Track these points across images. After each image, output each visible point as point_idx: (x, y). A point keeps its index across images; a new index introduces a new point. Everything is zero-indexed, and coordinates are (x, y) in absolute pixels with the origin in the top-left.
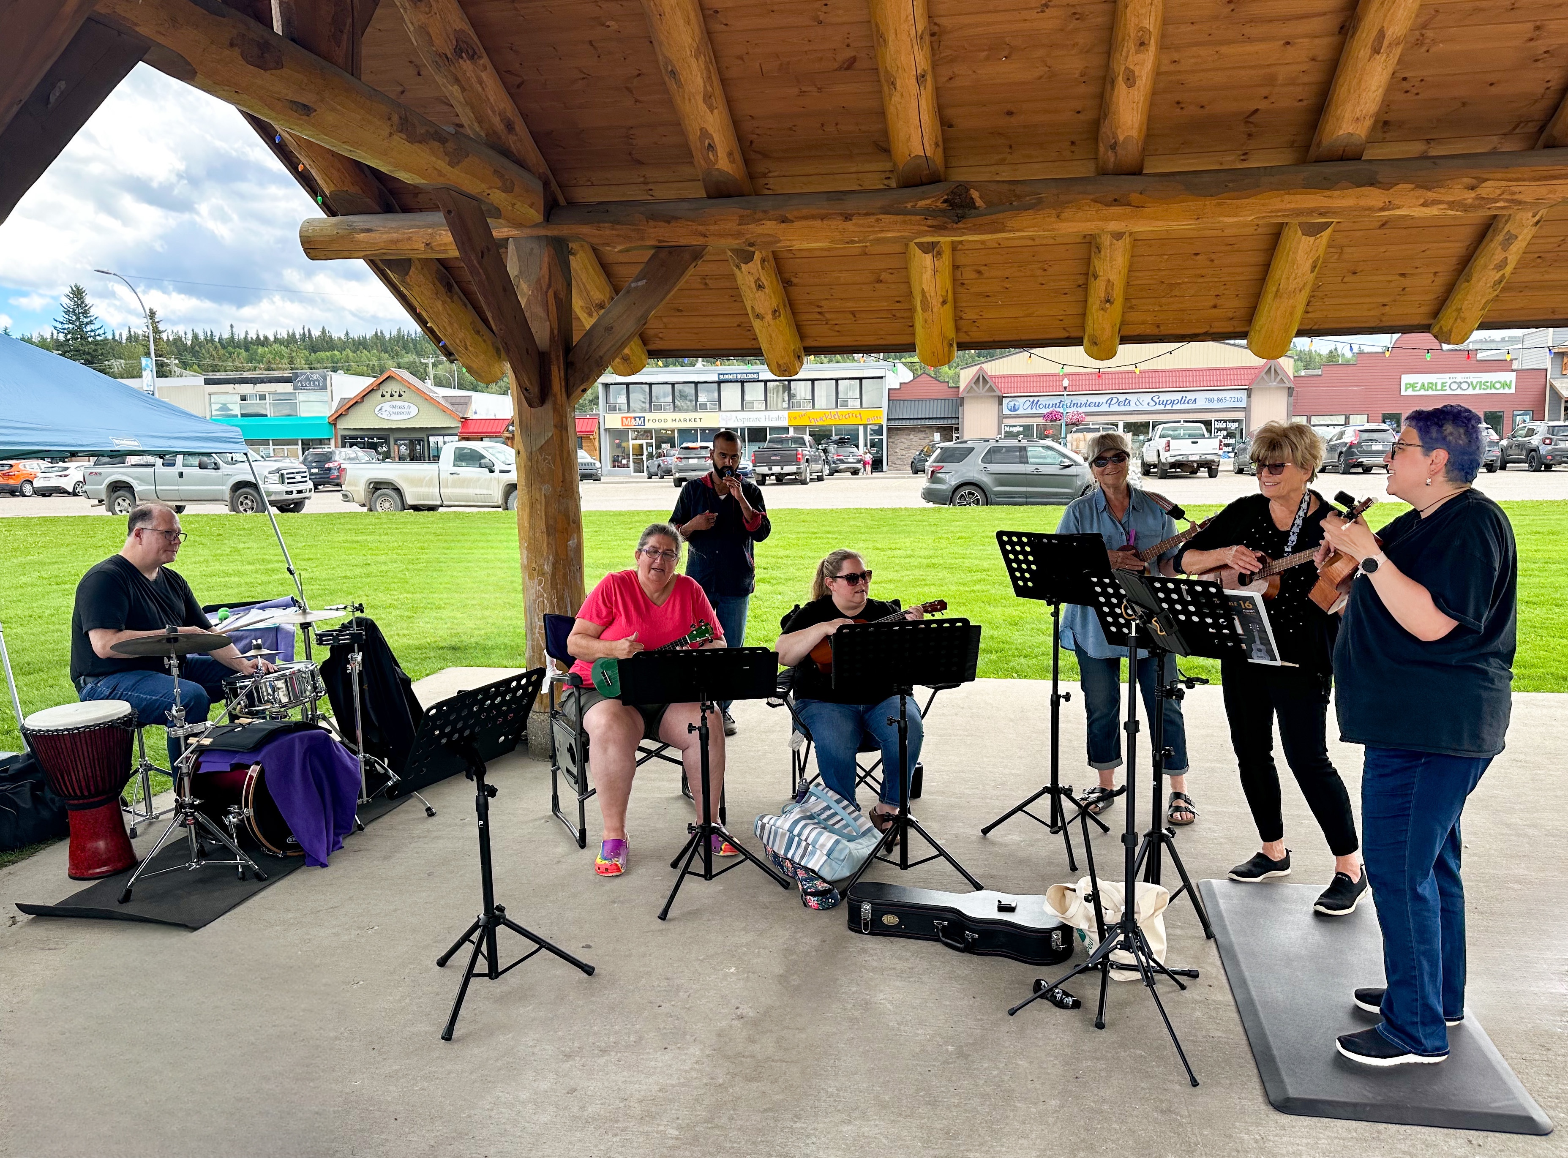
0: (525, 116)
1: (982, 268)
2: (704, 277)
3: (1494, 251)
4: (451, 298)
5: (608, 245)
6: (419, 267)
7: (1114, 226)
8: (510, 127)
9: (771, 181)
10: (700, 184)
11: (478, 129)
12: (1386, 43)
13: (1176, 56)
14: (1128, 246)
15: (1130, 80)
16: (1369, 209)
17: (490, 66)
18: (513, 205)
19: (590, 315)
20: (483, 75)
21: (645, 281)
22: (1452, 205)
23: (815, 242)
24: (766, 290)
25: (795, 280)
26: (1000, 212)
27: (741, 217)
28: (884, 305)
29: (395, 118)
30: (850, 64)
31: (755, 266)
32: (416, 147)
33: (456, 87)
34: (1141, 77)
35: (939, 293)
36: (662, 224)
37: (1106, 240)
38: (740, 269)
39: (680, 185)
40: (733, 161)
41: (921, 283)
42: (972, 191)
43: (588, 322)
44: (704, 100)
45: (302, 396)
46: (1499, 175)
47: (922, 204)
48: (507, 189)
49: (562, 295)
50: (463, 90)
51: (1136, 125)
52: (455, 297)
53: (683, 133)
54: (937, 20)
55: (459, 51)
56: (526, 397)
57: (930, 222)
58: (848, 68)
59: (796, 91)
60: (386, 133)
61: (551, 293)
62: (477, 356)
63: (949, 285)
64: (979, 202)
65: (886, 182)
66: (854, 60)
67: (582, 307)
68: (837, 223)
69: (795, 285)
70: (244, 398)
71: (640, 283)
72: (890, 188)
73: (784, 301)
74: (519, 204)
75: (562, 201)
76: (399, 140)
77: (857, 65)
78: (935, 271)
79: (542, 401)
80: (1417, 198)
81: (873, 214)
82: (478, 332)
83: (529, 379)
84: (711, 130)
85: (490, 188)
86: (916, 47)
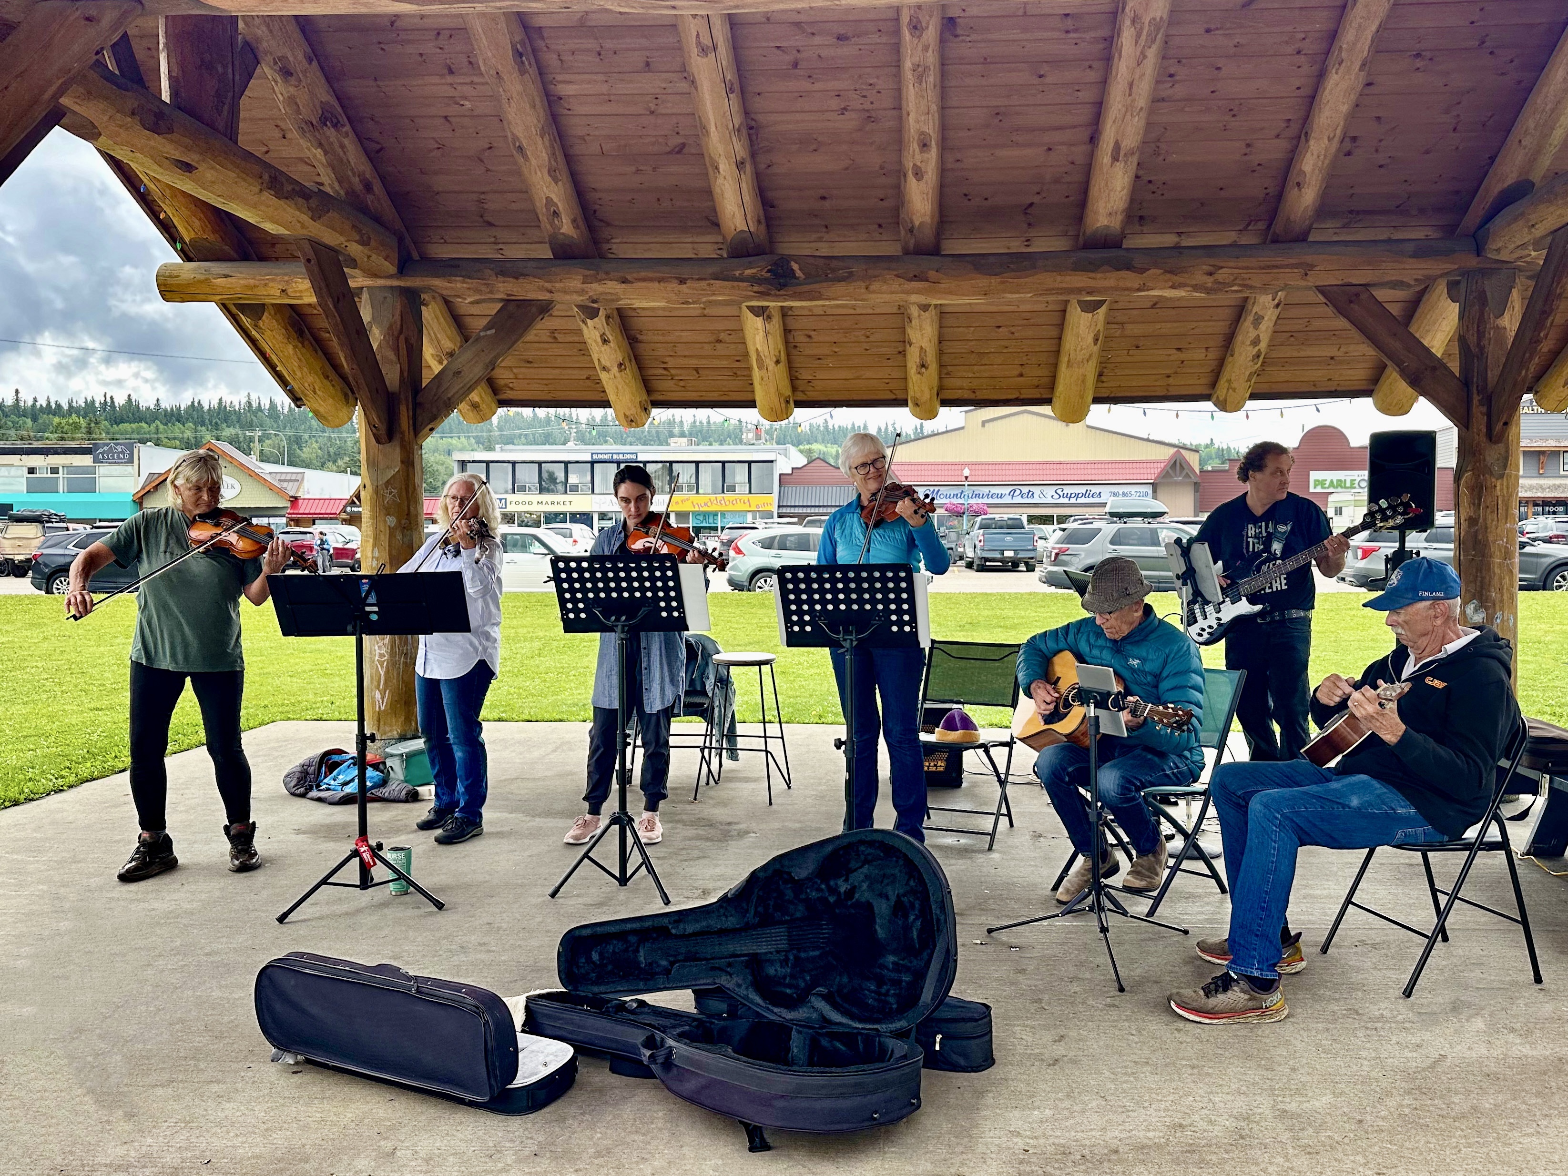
0: (383, 178)
1: (812, 333)
2: (553, 332)
3: (1247, 331)
4: (303, 344)
5: (459, 297)
6: (273, 312)
7: (922, 299)
8: (368, 187)
9: (614, 246)
10: (547, 246)
11: (337, 188)
12: (1122, 153)
13: (958, 156)
14: (936, 318)
15: (919, 174)
16: (1127, 289)
17: (351, 134)
18: (369, 257)
19: (440, 363)
20: (346, 142)
21: (493, 331)
22: (1196, 288)
23: (653, 301)
24: (612, 344)
25: (640, 337)
26: (816, 282)
27: (585, 276)
28: (724, 363)
29: (266, 177)
30: (680, 149)
31: (600, 321)
32: (282, 202)
33: (319, 150)
34: (926, 172)
35: (772, 353)
36: (511, 279)
37: (914, 311)
38: (586, 324)
39: (529, 246)
40: (577, 227)
41: (755, 344)
42: (793, 263)
43: (437, 368)
44: (549, 172)
45: (103, 469)
46: (1232, 264)
47: (748, 272)
48: (364, 243)
49: (413, 341)
50: (326, 153)
51: (929, 213)
52: (306, 343)
53: (531, 200)
54: (753, 116)
55: (323, 120)
56: (374, 435)
57: (756, 288)
58: (679, 152)
59: (633, 169)
60: (257, 189)
61: (402, 337)
62: (324, 401)
63: (781, 347)
64: (799, 273)
65: (719, 252)
66: (683, 145)
67: (432, 355)
68: (674, 285)
69: (641, 342)
70: (31, 471)
71: (489, 332)
72: (722, 258)
73: (629, 356)
74: (374, 257)
75: (416, 256)
76: (267, 197)
77: (685, 151)
78: (767, 333)
79: (390, 437)
80: (1166, 281)
81: (705, 279)
82: (327, 377)
83: (379, 417)
84: (555, 200)
85: (348, 241)
86: (734, 138)
